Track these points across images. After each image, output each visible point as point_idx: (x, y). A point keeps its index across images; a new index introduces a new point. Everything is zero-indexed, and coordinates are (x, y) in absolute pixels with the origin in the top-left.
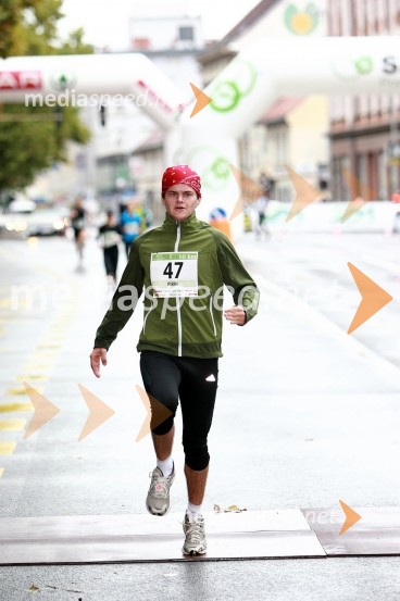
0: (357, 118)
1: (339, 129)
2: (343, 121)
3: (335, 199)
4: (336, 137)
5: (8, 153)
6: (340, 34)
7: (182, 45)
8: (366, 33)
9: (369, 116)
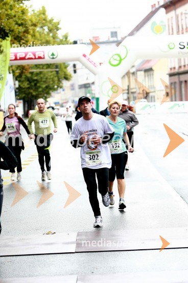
0: (180, 67)
1: (173, 71)
2: (174, 68)
3: (172, 101)
4: (171, 75)
5: (38, 85)
6: (172, 34)
7: (112, 39)
8: (183, 33)
9: (185, 66)
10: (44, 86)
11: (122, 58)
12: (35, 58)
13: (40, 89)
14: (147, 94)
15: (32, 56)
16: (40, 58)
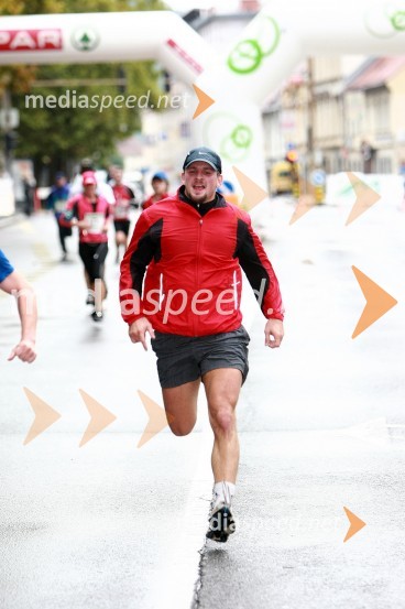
10: (90, 125)
11: (265, 49)
12: (37, 48)
13: (80, 134)
14: (373, 152)
15: (29, 42)
16: (49, 46)
